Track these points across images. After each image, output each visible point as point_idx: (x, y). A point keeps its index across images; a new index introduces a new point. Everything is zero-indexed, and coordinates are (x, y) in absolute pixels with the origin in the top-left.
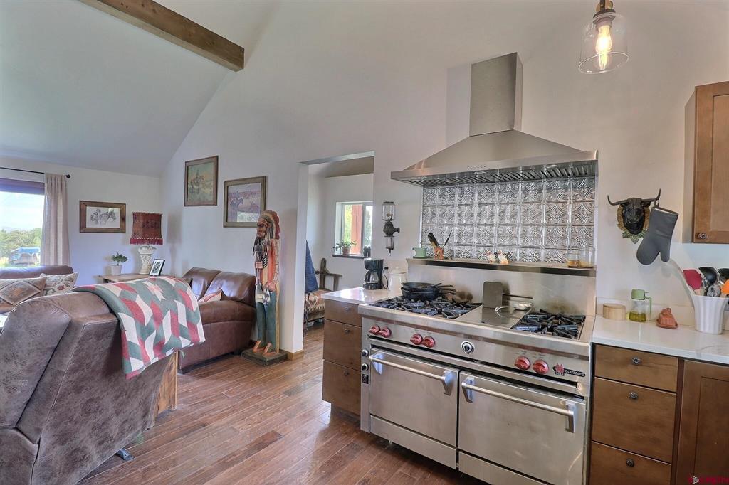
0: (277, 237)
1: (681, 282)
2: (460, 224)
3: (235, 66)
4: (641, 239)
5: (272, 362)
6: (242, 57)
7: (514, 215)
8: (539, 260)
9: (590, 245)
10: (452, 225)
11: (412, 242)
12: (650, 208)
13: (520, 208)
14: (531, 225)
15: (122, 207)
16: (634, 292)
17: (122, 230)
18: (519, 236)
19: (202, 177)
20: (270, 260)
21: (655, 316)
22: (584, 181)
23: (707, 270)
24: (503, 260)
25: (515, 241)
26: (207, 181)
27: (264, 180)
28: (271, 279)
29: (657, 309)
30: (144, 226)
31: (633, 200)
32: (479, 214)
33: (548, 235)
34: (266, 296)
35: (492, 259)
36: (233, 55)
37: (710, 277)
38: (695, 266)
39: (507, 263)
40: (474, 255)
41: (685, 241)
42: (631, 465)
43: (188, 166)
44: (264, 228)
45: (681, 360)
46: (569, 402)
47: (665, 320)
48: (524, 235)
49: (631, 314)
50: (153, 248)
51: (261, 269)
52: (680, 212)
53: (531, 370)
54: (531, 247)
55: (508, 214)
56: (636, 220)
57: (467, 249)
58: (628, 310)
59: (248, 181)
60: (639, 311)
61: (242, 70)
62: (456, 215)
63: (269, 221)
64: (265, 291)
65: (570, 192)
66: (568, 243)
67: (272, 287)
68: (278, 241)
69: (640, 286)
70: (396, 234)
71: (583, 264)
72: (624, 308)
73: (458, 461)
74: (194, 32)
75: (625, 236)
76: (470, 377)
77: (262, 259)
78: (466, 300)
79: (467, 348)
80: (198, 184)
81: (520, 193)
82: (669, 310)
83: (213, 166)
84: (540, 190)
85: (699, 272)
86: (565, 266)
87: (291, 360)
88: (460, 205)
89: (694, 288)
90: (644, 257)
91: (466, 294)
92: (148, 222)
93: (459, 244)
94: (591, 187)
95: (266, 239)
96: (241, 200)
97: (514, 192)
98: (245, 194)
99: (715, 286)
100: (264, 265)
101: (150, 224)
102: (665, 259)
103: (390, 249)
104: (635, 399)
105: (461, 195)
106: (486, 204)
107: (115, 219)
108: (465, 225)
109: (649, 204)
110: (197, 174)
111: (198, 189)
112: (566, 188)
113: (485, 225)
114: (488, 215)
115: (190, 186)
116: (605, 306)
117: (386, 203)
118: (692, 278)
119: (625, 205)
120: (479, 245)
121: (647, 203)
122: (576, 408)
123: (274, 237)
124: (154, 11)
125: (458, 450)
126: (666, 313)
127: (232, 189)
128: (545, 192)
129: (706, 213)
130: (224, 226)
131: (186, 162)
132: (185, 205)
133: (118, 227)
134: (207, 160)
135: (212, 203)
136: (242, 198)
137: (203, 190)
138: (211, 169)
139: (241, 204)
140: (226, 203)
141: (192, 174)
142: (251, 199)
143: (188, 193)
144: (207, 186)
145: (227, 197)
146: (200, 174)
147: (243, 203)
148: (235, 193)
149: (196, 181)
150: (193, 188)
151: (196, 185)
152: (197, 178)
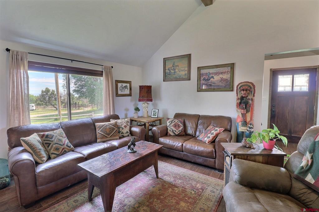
0: (254, 96)
15: (130, 83)
17: (130, 95)
19: (177, 66)
20: (251, 109)
26: (182, 68)
27: (232, 65)
28: (251, 119)
30: (147, 92)
34: (250, 128)
43: (165, 60)
44: (248, 91)
51: (245, 114)
59: (220, 66)
61: (211, 5)
63: (251, 88)
64: (249, 125)
67: (253, 123)
77: (245, 108)
80: (174, 70)
83: (187, 60)
95: (250, 97)
96: (213, 77)
98: (216, 74)
100: (247, 112)
101: (149, 91)
107: (128, 89)
111: (175, 72)
115: (167, 71)
127: (203, 71)
130: (198, 91)
131: (164, 58)
132: (164, 81)
133: (129, 93)
134: (183, 56)
135: (187, 79)
136: (213, 76)
137: (178, 72)
138: (185, 61)
139: (212, 79)
140: (199, 79)
141: (169, 65)
142: (221, 76)
143: (166, 74)
144: (182, 70)
145: (200, 75)
146: (176, 64)
147: (214, 78)
148: (207, 73)
149: (172, 68)
150: (170, 72)
151: (173, 70)
152: (173, 66)
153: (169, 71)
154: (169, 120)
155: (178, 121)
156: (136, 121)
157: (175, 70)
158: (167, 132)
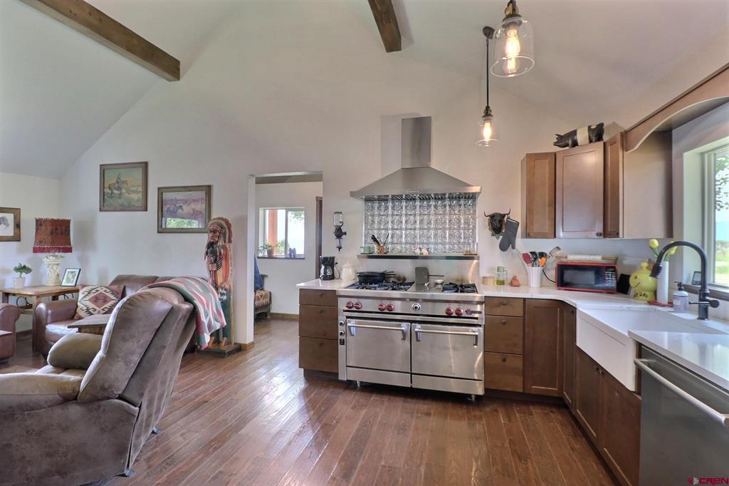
0: (230, 241)
1: (520, 261)
2: (393, 229)
3: (171, 77)
4: (501, 237)
5: (231, 353)
6: (179, 70)
7: (429, 223)
8: (445, 252)
9: (474, 242)
10: (387, 229)
11: (357, 243)
12: (505, 219)
13: (432, 218)
14: (440, 229)
15: (16, 212)
16: (498, 267)
17: (17, 238)
18: (432, 236)
19: (125, 182)
20: (223, 262)
21: (509, 281)
22: (470, 202)
23: (533, 253)
24: (425, 252)
25: (430, 240)
26: (133, 186)
27: (208, 189)
28: (225, 279)
29: (510, 277)
30: (52, 233)
31: (497, 213)
32: (406, 222)
33: (450, 235)
34: (222, 294)
35: (418, 252)
36: (169, 67)
37: (535, 257)
38: (528, 251)
39: (428, 255)
40: (404, 250)
41: (522, 237)
42: (504, 360)
43: (103, 169)
44: (218, 234)
45: (524, 299)
46: (474, 329)
47: (514, 283)
48: (436, 235)
49: (497, 281)
50: (62, 257)
51: (215, 271)
52: (520, 221)
53: (454, 315)
54: (440, 243)
55: (425, 222)
56: (499, 226)
57: (399, 247)
58: (496, 279)
59: (190, 189)
60: (501, 279)
61: (178, 82)
62: (390, 222)
63: (222, 227)
64: (220, 290)
65: (462, 207)
66: (462, 240)
67: (227, 287)
68: (232, 245)
69: (501, 265)
70: (344, 236)
71: (472, 253)
72: (493, 278)
73: (411, 382)
74: (136, 43)
75: (493, 235)
76: (418, 326)
77: (215, 261)
78: (401, 281)
79: (416, 308)
80: (119, 189)
81: (432, 207)
82: (516, 277)
83: (141, 172)
84: (445, 206)
85: (530, 254)
86: (461, 255)
87: (245, 350)
88: (393, 215)
89: (527, 263)
90: (503, 247)
91: (402, 277)
92: (56, 229)
93: (392, 243)
94: (474, 205)
95: (220, 243)
96: (181, 207)
97: (429, 206)
98: (186, 202)
99: (537, 262)
100: (218, 267)
101: (59, 231)
102: (513, 248)
103: (340, 248)
104: (504, 323)
105: (393, 208)
106: (411, 215)
107: (8, 225)
108: (397, 229)
109: (504, 217)
110: (119, 178)
111: (120, 194)
112: (460, 206)
113: (411, 229)
114: (413, 222)
115: (107, 190)
116: (484, 278)
117: (336, 213)
118: (526, 257)
119: (492, 217)
120: (406, 243)
121: (504, 216)
122: (478, 331)
123: (227, 241)
124: (100, 20)
125: (412, 374)
126: (514, 278)
127: (167, 196)
128: (448, 207)
129: (532, 223)
130: (158, 232)
131: (101, 165)
132: (101, 210)
133: (12, 235)
134: (132, 165)
135: (140, 209)
136: (182, 204)
137: (127, 195)
138: (138, 174)
139: (180, 211)
140: (160, 209)
141: (111, 178)
142: (193, 206)
143: (106, 197)
144: (133, 192)
145: (161, 203)
146: (123, 179)
147: (182, 209)
148: (172, 200)
149: (116, 186)
150: (112, 192)
151: (117, 190)
152: (117, 182)
153: (110, 192)
154: (85, 289)
155: (105, 291)
156: (14, 295)
157: (121, 190)
158: (75, 312)
